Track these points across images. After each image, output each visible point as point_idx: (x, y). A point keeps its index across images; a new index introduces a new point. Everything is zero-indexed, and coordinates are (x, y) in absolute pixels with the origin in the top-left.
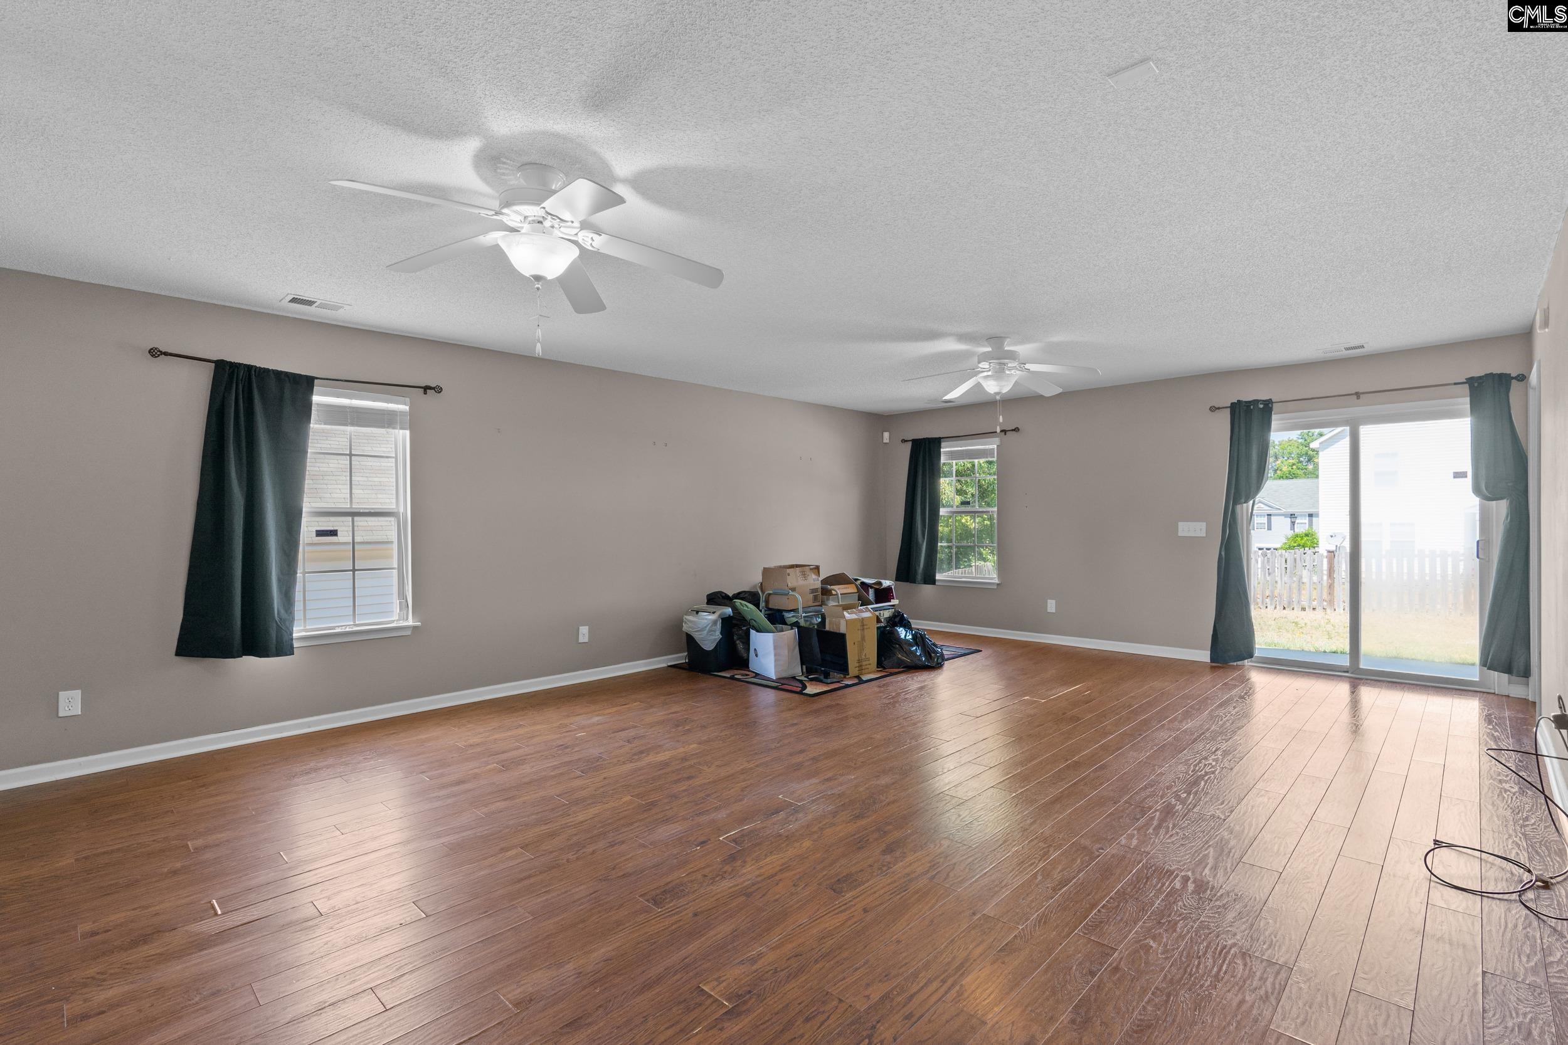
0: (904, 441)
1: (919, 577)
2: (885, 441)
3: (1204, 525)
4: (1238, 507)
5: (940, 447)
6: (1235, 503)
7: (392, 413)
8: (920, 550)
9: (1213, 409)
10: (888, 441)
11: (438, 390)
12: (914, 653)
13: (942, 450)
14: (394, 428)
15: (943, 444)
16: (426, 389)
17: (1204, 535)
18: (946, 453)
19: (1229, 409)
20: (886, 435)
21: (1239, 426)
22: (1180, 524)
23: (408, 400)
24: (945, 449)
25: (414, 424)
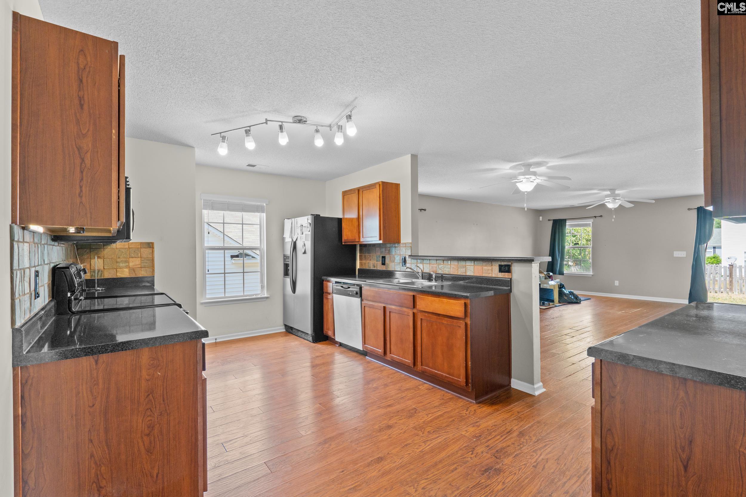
0: (549, 220)
1: (557, 272)
2: (540, 220)
3: (685, 253)
4: (700, 246)
5: (566, 223)
6: (699, 244)
8: (558, 261)
9: (689, 209)
10: (541, 220)
11: (425, 210)
12: (571, 298)
13: (567, 224)
15: (567, 221)
16: (421, 210)
17: (685, 256)
18: (568, 225)
19: (696, 210)
20: (541, 218)
21: (701, 216)
22: (674, 252)
24: (568, 223)
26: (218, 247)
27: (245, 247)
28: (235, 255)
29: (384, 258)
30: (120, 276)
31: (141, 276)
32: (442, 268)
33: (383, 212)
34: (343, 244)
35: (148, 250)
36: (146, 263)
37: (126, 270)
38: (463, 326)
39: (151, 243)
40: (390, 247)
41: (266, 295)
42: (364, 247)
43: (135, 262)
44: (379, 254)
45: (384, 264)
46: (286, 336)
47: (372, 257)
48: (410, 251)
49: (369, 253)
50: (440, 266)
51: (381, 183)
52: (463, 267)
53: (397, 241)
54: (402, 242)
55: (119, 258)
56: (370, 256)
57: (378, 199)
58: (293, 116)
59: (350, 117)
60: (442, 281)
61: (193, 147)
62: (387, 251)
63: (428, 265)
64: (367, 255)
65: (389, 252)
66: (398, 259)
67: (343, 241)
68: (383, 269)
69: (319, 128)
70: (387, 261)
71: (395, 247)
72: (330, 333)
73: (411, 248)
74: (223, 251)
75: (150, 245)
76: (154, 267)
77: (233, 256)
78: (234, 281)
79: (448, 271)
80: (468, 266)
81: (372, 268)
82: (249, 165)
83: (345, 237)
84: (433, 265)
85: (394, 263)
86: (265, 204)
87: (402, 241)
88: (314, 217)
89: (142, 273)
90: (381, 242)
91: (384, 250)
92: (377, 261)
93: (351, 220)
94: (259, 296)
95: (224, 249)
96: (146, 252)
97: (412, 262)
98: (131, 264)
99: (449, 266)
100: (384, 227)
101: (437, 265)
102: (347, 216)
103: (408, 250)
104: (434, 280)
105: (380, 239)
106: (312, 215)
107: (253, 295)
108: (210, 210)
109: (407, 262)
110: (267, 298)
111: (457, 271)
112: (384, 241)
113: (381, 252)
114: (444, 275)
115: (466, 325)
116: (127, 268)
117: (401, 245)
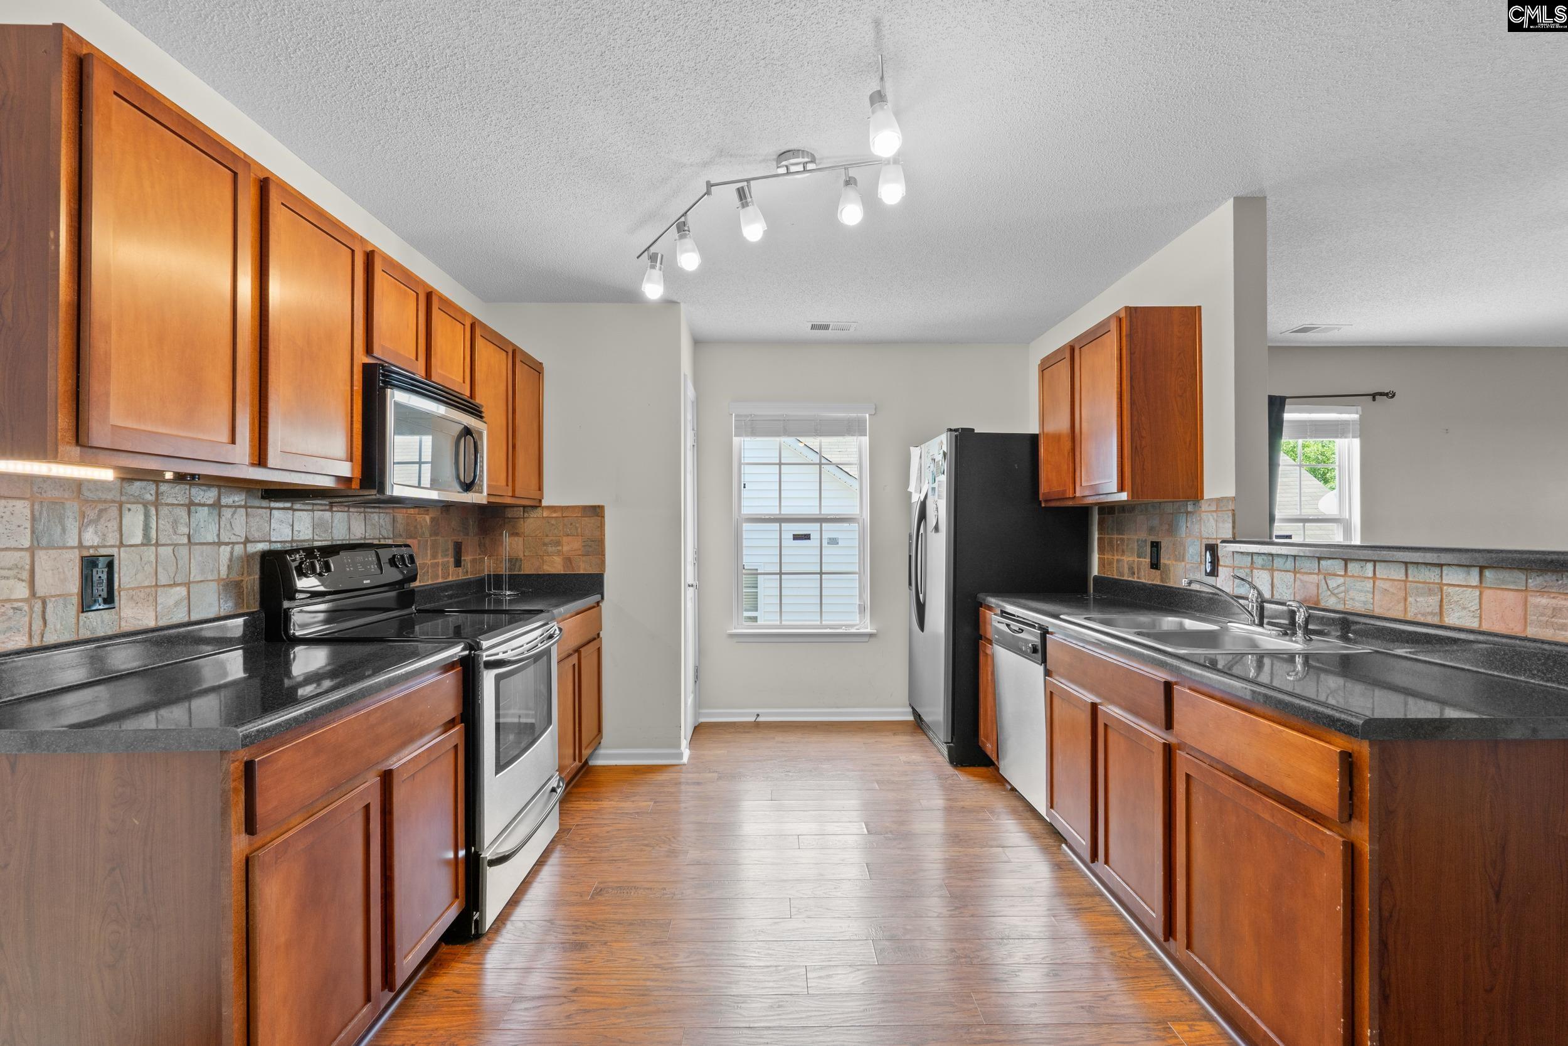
7: (1345, 423)
11: (1391, 395)
14: (1346, 437)
16: (1374, 396)
23: (1359, 408)
25: (1364, 431)
26: (767, 517)
27: (825, 517)
28: (802, 535)
29: (1156, 546)
30: (548, 571)
31: (582, 572)
32: (1342, 588)
33: (1133, 403)
34: (1043, 505)
35: (593, 521)
36: (590, 546)
37: (558, 560)
38: (1335, 856)
39: (599, 506)
40: (1172, 514)
41: (869, 630)
42: (1109, 513)
43: (571, 545)
44: (1143, 535)
45: (1155, 565)
46: (913, 733)
47: (1127, 546)
48: (1230, 525)
49: (1120, 531)
50: (1333, 583)
51: (1123, 315)
52: (1430, 592)
53: (1194, 492)
54: (1206, 497)
55: (547, 536)
56: (1122, 540)
57: (1115, 364)
58: (775, 157)
59: (881, 96)
60: (1344, 638)
61: (677, 303)
62: (1166, 527)
63: (1290, 576)
64: (1115, 536)
65: (1172, 529)
66: (1194, 551)
67: (1041, 498)
68: (1154, 582)
69: (852, 172)
70: (1164, 560)
71: (1187, 513)
72: (989, 748)
73: (1234, 515)
74: (778, 524)
75: (596, 511)
76: (604, 555)
77: (799, 535)
78: (801, 590)
79: (1365, 603)
80: (1451, 590)
81: (1125, 578)
82: (813, 327)
83: (1044, 488)
84: (1306, 578)
85: (1183, 563)
86: (867, 415)
87: (1210, 491)
88: (956, 436)
89: (583, 567)
90: (1124, 496)
91: (1156, 522)
92: (1139, 557)
93: (1056, 438)
94: (853, 630)
95: (781, 520)
96: (590, 522)
97: (1236, 564)
98: (565, 548)
99: (1369, 585)
100: (1135, 450)
101: (1321, 577)
102: (1051, 428)
103: (1224, 521)
104: (1300, 633)
105: (1121, 489)
106: (951, 430)
107: (840, 627)
108: (747, 436)
109: (1221, 563)
110: (871, 635)
111: (1402, 604)
112: (1134, 493)
113: (1151, 530)
114: (1351, 618)
115: (1351, 851)
116: (559, 555)
117: (1204, 506)
